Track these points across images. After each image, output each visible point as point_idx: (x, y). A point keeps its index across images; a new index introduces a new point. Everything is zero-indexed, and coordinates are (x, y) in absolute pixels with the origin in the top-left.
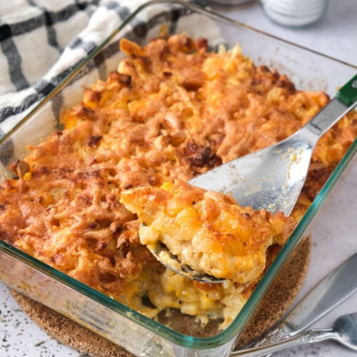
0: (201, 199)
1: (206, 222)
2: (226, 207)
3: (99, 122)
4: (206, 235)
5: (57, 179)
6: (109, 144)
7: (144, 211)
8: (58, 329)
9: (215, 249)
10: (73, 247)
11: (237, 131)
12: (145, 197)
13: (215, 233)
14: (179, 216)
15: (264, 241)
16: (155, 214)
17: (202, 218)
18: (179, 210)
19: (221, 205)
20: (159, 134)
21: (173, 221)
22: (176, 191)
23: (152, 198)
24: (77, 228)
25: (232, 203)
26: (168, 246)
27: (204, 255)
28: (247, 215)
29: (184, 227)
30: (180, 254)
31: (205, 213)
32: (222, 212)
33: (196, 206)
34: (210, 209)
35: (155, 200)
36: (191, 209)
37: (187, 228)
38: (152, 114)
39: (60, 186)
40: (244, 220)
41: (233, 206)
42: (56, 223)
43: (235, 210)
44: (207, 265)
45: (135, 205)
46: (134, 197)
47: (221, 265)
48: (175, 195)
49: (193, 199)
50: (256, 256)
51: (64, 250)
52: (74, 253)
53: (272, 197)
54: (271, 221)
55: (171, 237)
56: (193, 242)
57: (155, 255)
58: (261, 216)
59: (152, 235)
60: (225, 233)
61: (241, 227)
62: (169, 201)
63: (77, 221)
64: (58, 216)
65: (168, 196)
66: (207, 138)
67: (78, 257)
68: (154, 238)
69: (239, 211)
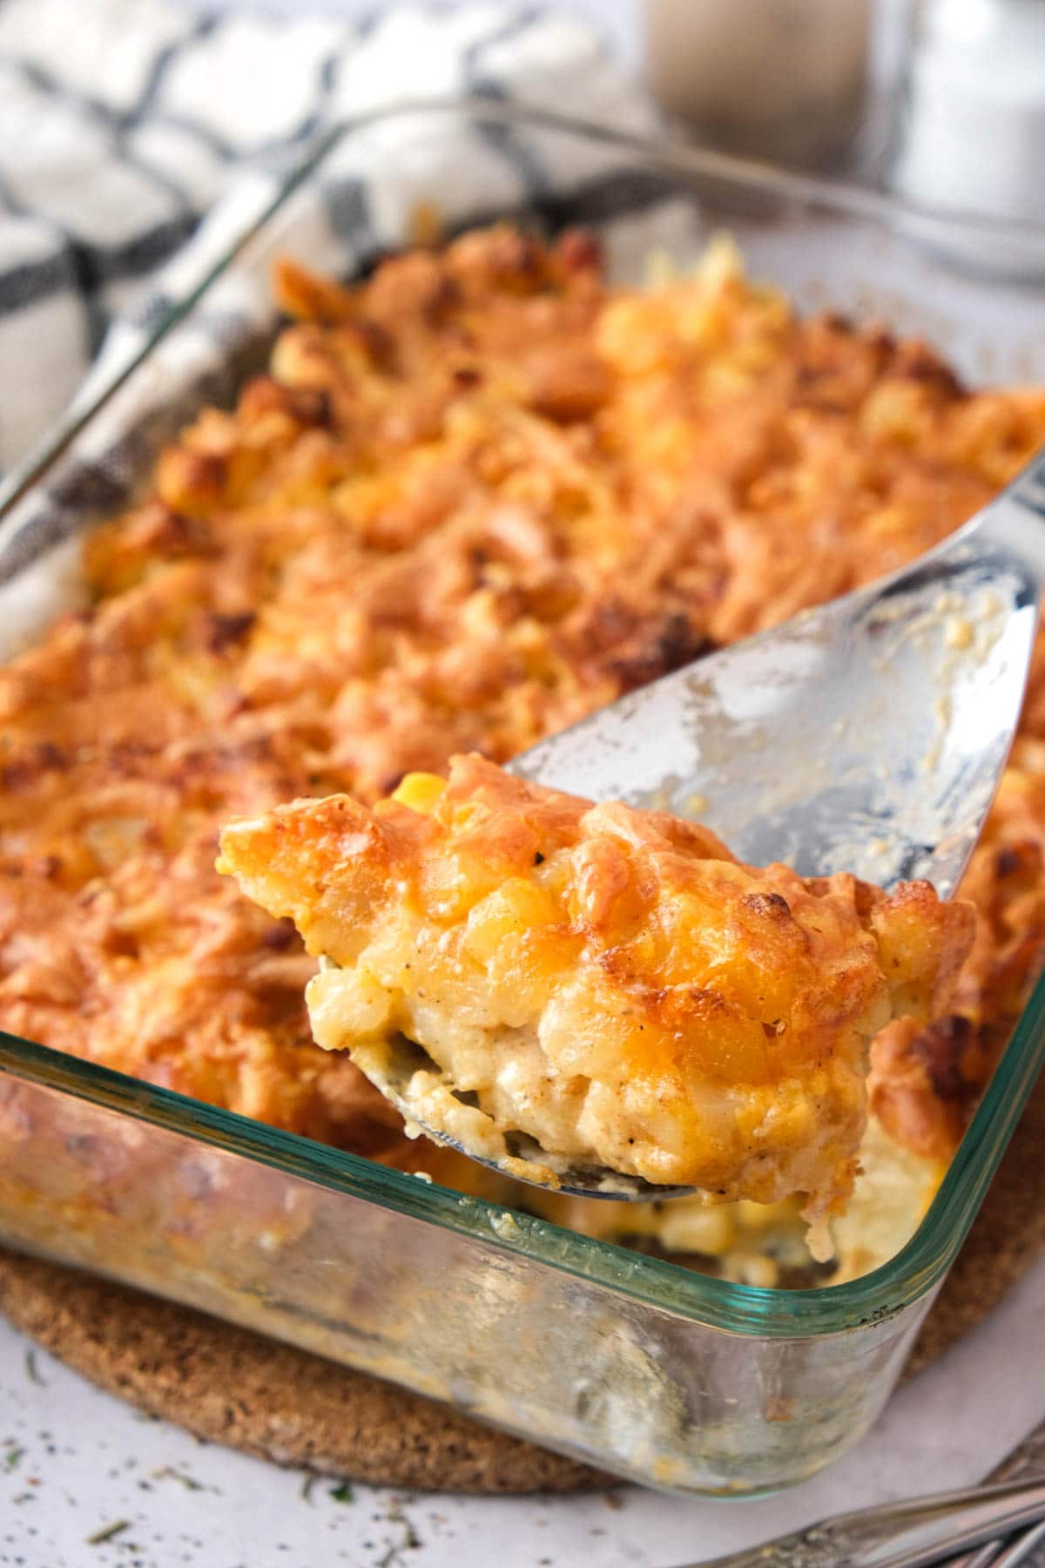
0: (568, 842)
1: (596, 941)
2: (682, 870)
3: (236, 563)
4: (599, 997)
5: (102, 783)
6: (290, 639)
7: (324, 902)
8: (175, 1374)
9: (644, 1059)
10: (212, 1029)
11: (777, 551)
12: (323, 843)
13: (638, 989)
14: (475, 919)
15: (854, 1012)
16: (370, 916)
17: (578, 925)
18: (478, 894)
19: (655, 861)
20: (477, 584)
21: (453, 942)
22: (460, 808)
23: (355, 845)
24: (219, 955)
25: (706, 854)
26: (433, 1054)
27: (596, 1088)
28: (775, 900)
29: (501, 968)
30: (490, 1088)
31: (587, 903)
32: (665, 893)
33: (546, 873)
34: (608, 881)
35: (370, 853)
36: (527, 885)
37: (515, 972)
38: (435, 517)
39: (117, 812)
40: (761, 927)
41: (709, 867)
42: (124, 945)
43: (720, 883)
44: (607, 1130)
45: (280, 878)
46: (275, 846)
47: (670, 1130)
48: (457, 830)
49: (536, 845)
50: (820, 1084)
51: (174, 1043)
52: (220, 1051)
53: (878, 806)
54: (879, 921)
55: (448, 1015)
56: (543, 1030)
57: (385, 1090)
58: (834, 905)
59: (361, 1008)
60: (681, 987)
61: (751, 956)
62: (429, 854)
63: (214, 927)
64: (131, 918)
65: (421, 835)
66: (665, 584)
67: (235, 1062)
68: (370, 1017)
69: (738, 888)
